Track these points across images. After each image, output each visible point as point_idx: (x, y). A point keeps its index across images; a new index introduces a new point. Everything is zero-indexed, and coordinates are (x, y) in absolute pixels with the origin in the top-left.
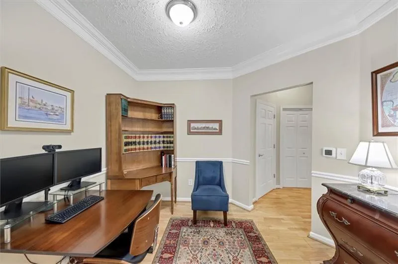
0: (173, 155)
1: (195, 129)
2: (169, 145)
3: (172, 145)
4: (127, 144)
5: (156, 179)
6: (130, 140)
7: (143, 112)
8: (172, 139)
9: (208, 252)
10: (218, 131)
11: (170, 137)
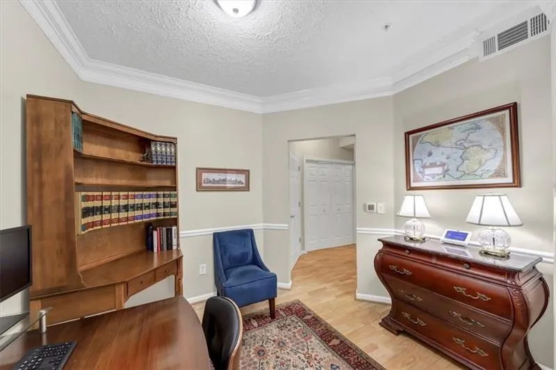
0: (174, 228)
1: (210, 182)
2: (167, 210)
3: (173, 210)
4: (87, 212)
5: (155, 276)
6: (90, 204)
7: (108, 146)
8: (173, 200)
9: (272, 365)
10: (244, 185)
11: (170, 196)
